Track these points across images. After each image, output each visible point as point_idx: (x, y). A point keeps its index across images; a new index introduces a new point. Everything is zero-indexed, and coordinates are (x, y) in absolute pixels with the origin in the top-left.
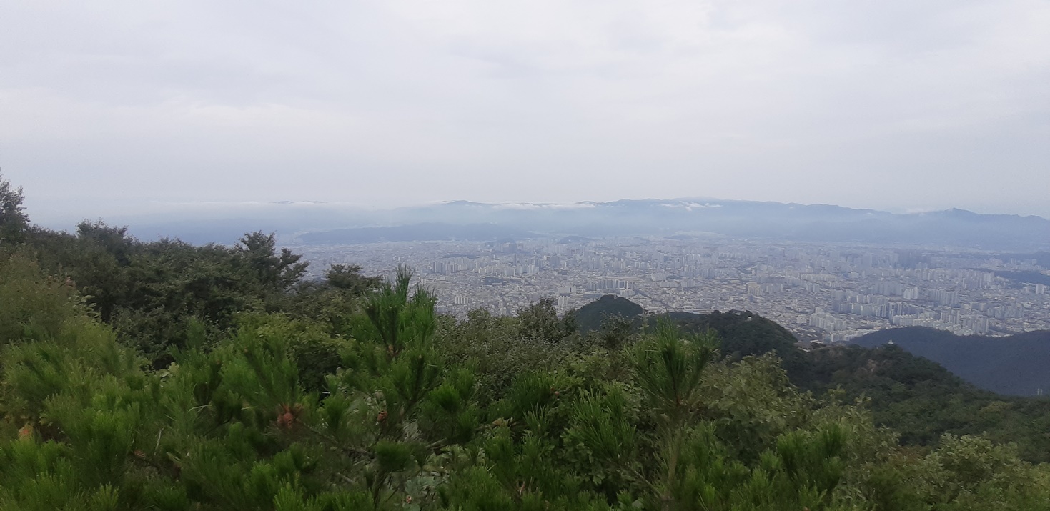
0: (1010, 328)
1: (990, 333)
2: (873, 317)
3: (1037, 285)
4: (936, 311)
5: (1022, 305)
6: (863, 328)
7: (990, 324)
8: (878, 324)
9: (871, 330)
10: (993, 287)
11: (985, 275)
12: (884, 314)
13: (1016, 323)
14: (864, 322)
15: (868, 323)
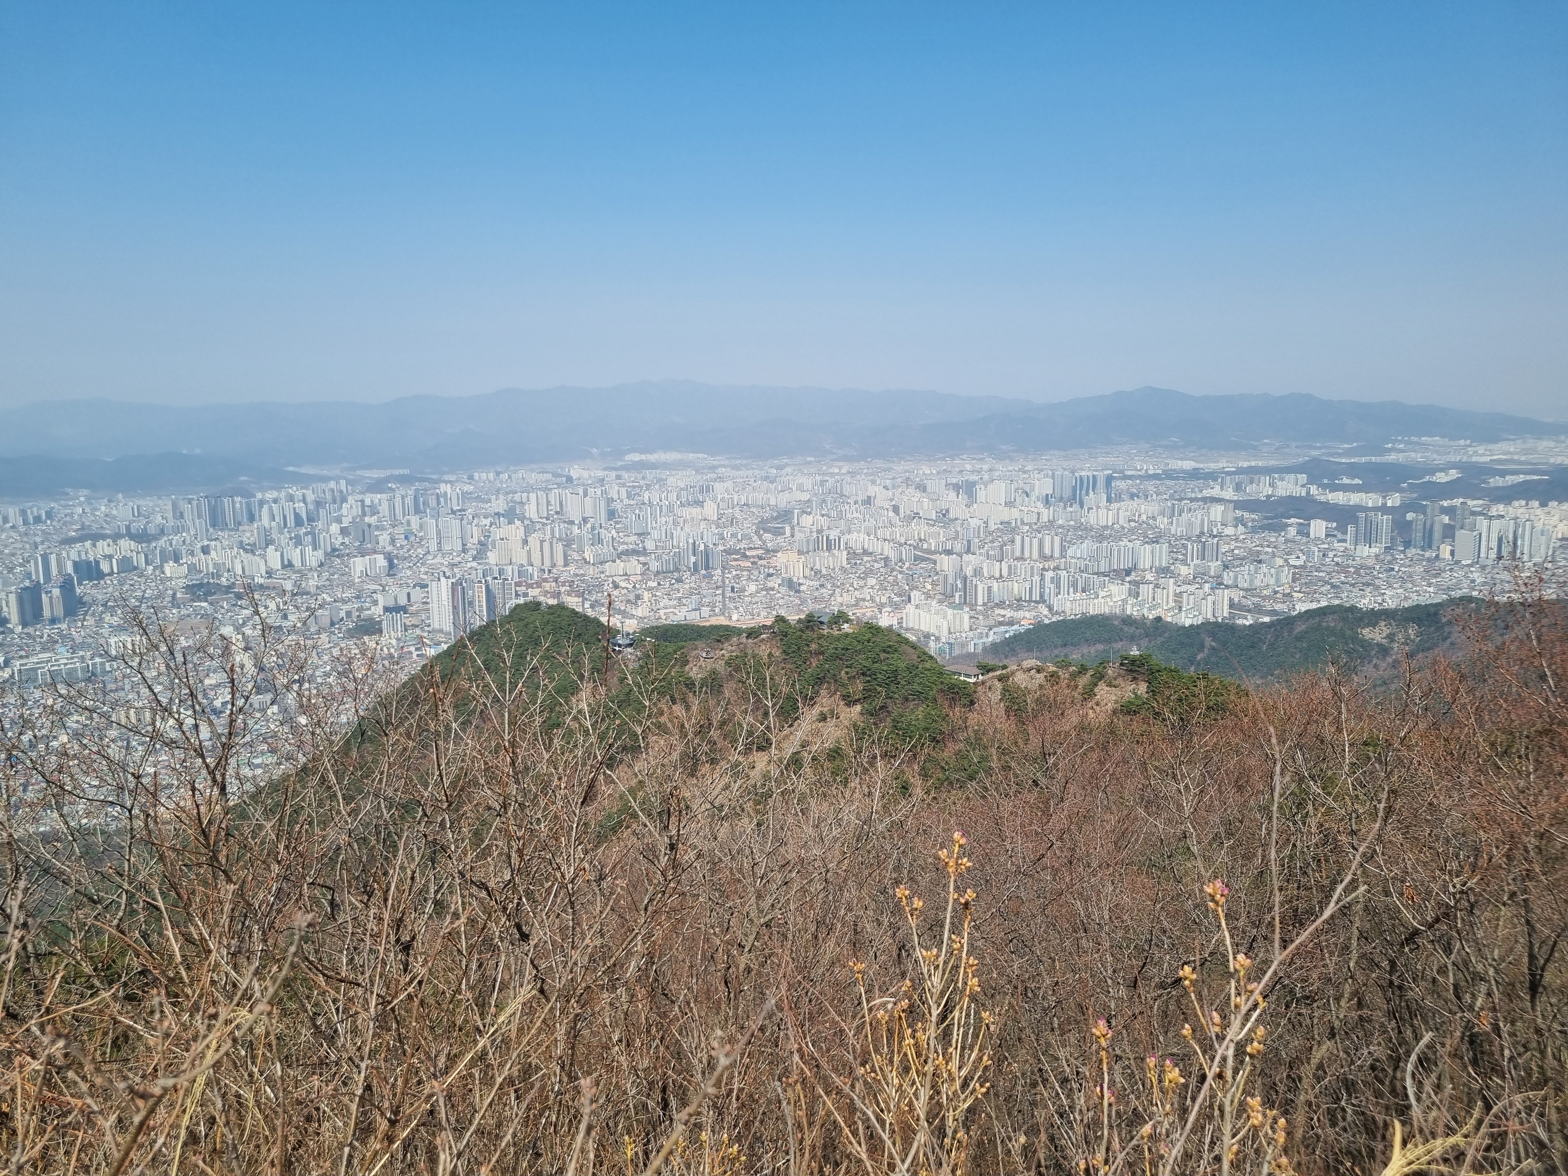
0: (1268, 605)
1: (1232, 616)
2: (1019, 603)
3: (1313, 523)
4: (1130, 582)
5: (1286, 560)
6: (1001, 624)
7: (1231, 600)
8: (1027, 615)
9: (1016, 627)
10: (1229, 531)
11: (1212, 510)
12: (1036, 596)
13: (1278, 595)
14: (1002, 612)
15: (1009, 613)
